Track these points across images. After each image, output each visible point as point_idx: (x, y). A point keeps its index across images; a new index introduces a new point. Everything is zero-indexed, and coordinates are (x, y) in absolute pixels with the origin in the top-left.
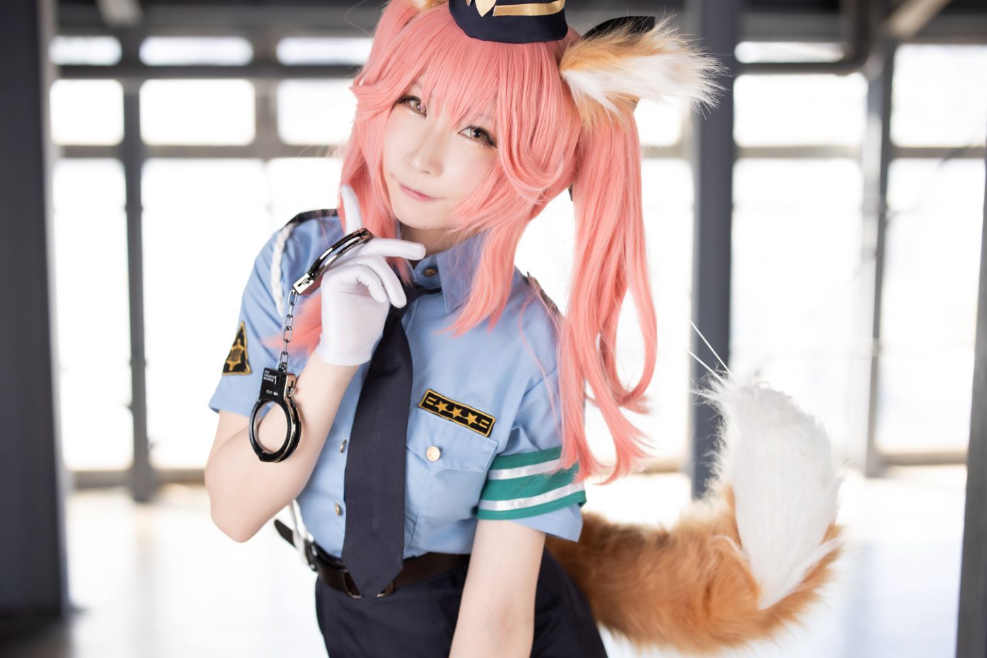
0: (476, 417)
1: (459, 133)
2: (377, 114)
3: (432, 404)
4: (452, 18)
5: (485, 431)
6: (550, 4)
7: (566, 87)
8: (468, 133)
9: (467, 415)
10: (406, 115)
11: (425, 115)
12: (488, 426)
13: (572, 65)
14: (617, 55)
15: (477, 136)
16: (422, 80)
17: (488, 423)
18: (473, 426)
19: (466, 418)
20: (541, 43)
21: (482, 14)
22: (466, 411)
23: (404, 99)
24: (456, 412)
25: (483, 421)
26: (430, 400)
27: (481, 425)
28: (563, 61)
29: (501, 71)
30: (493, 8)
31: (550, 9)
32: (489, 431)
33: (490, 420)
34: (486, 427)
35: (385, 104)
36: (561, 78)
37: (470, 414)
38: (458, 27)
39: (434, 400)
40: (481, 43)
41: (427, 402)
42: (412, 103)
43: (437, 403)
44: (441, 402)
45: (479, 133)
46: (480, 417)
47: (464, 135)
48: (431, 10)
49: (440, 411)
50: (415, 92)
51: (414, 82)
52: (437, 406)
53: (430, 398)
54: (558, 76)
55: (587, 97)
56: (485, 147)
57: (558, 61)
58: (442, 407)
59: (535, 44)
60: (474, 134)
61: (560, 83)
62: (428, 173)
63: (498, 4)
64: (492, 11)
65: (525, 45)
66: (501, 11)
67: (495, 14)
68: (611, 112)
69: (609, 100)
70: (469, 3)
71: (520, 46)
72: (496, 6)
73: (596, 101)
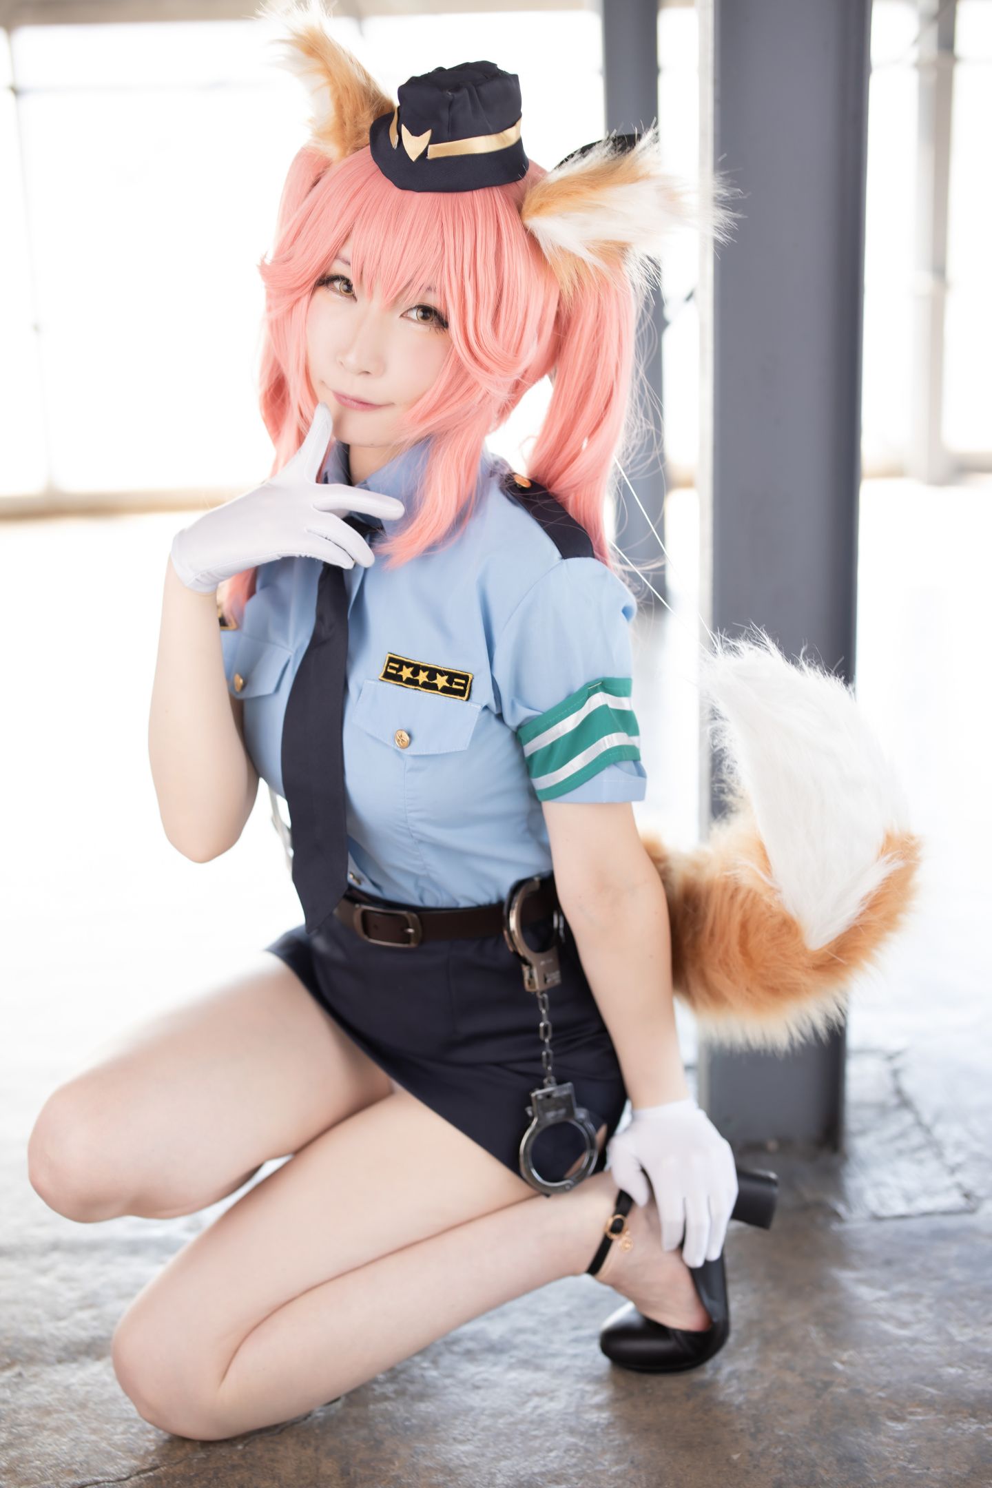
0: (446, 677)
1: (402, 316)
2: (293, 304)
3: (394, 672)
4: (376, 166)
5: (461, 693)
6: (501, 134)
7: (533, 241)
8: (414, 315)
9: (435, 678)
10: (329, 299)
11: (359, 299)
12: (465, 686)
13: (538, 209)
14: (593, 188)
15: (424, 318)
16: (346, 252)
17: (463, 682)
18: (445, 690)
19: (434, 682)
20: (494, 188)
21: (413, 157)
22: (433, 673)
23: (326, 281)
24: (423, 677)
25: (456, 680)
26: (392, 668)
27: (454, 686)
28: (525, 207)
29: (445, 233)
30: (427, 149)
31: (503, 141)
32: (467, 692)
33: (466, 678)
34: (462, 688)
36: (526, 230)
37: (438, 675)
38: (384, 177)
39: (397, 666)
40: (418, 196)
41: (389, 670)
42: (337, 284)
43: (400, 669)
44: (404, 667)
45: (428, 312)
46: (451, 676)
47: (410, 319)
48: (346, 161)
49: (404, 679)
50: (338, 268)
51: (333, 257)
52: (400, 673)
53: (392, 664)
54: (520, 227)
55: (562, 250)
56: (438, 330)
57: (519, 210)
58: (406, 673)
59: (487, 190)
60: (420, 314)
61: (525, 237)
62: (368, 373)
63: (432, 142)
64: (425, 153)
65: (474, 192)
66: (438, 151)
67: (430, 156)
68: (596, 268)
69: (591, 251)
70: (395, 143)
71: (468, 195)
72: (430, 146)
73: (574, 255)
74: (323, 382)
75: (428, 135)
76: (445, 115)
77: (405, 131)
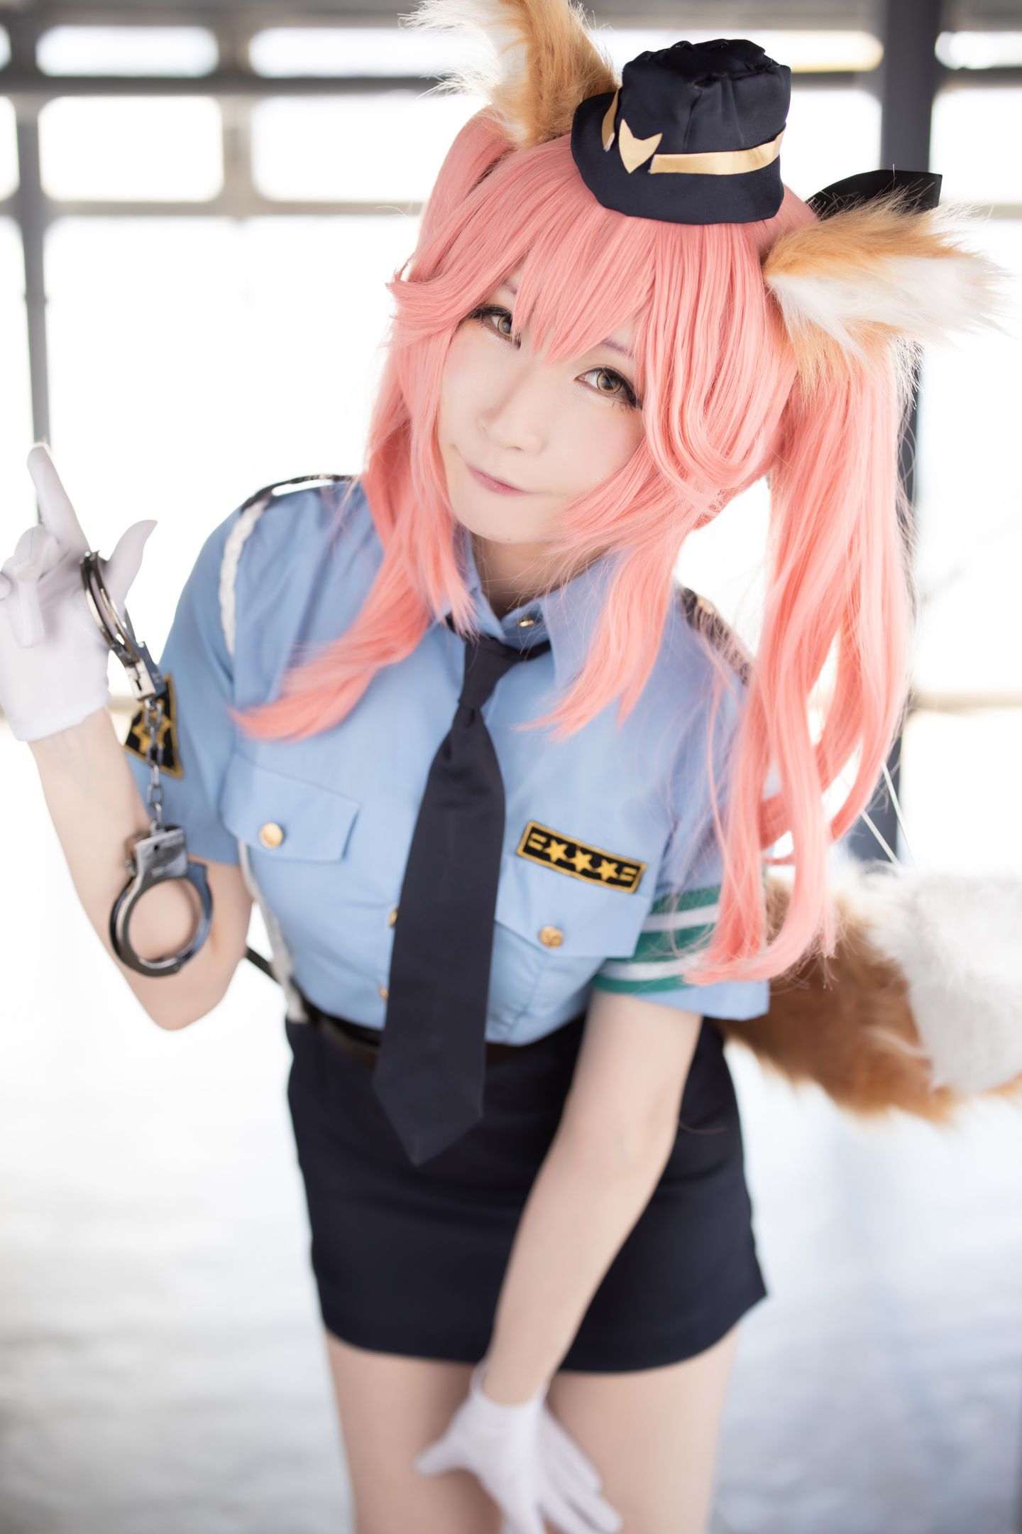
0: (614, 866)
1: (577, 379)
2: (429, 337)
3: (539, 847)
4: (576, 167)
5: (628, 885)
6: (753, 152)
7: (774, 307)
8: (593, 380)
9: (599, 865)
10: (482, 338)
11: (518, 344)
12: (634, 876)
13: (789, 267)
15: (608, 387)
16: (518, 279)
17: (633, 872)
18: (610, 881)
19: (599, 869)
20: (733, 225)
21: (631, 168)
22: (597, 858)
23: (484, 312)
24: (581, 860)
25: (626, 869)
26: (537, 841)
27: (622, 876)
28: (771, 259)
29: (658, 278)
30: (651, 159)
31: (754, 161)
32: (635, 884)
33: (637, 868)
34: (631, 879)
35: (445, 318)
36: (767, 289)
37: (604, 862)
38: (586, 188)
39: (543, 836)
40: (629, 222)
41: (532, 844)
42: (496, 320)
43: (547, 845)
44: (554, 843)
45: (612, 379)
47: (586, 384)
48: (537, 149)
49: (554, 859)
50: (504, 299)
51: (503, 281)
53: (535, 836)
54: (761, 286)
55: (810, 325)
56: (624, 407)
57: (763, 259)
58: (557, 851)
59: (723, 225)
60: (602, 381)
61: (764, 299)
62: (518, 449)
63: (660, 150)
64: (648, 164)
65: (706, 227)
66: (666, 164)
67: (654, 169)
68: (853, 358)
69: (851, 335)
70: (608, 146)
71: (696, 229)
72: (657, 157)
73: (826, 334)
74: (454, 447)
75: (656, 140)
76: (684, 116)
77: (624, 128)
